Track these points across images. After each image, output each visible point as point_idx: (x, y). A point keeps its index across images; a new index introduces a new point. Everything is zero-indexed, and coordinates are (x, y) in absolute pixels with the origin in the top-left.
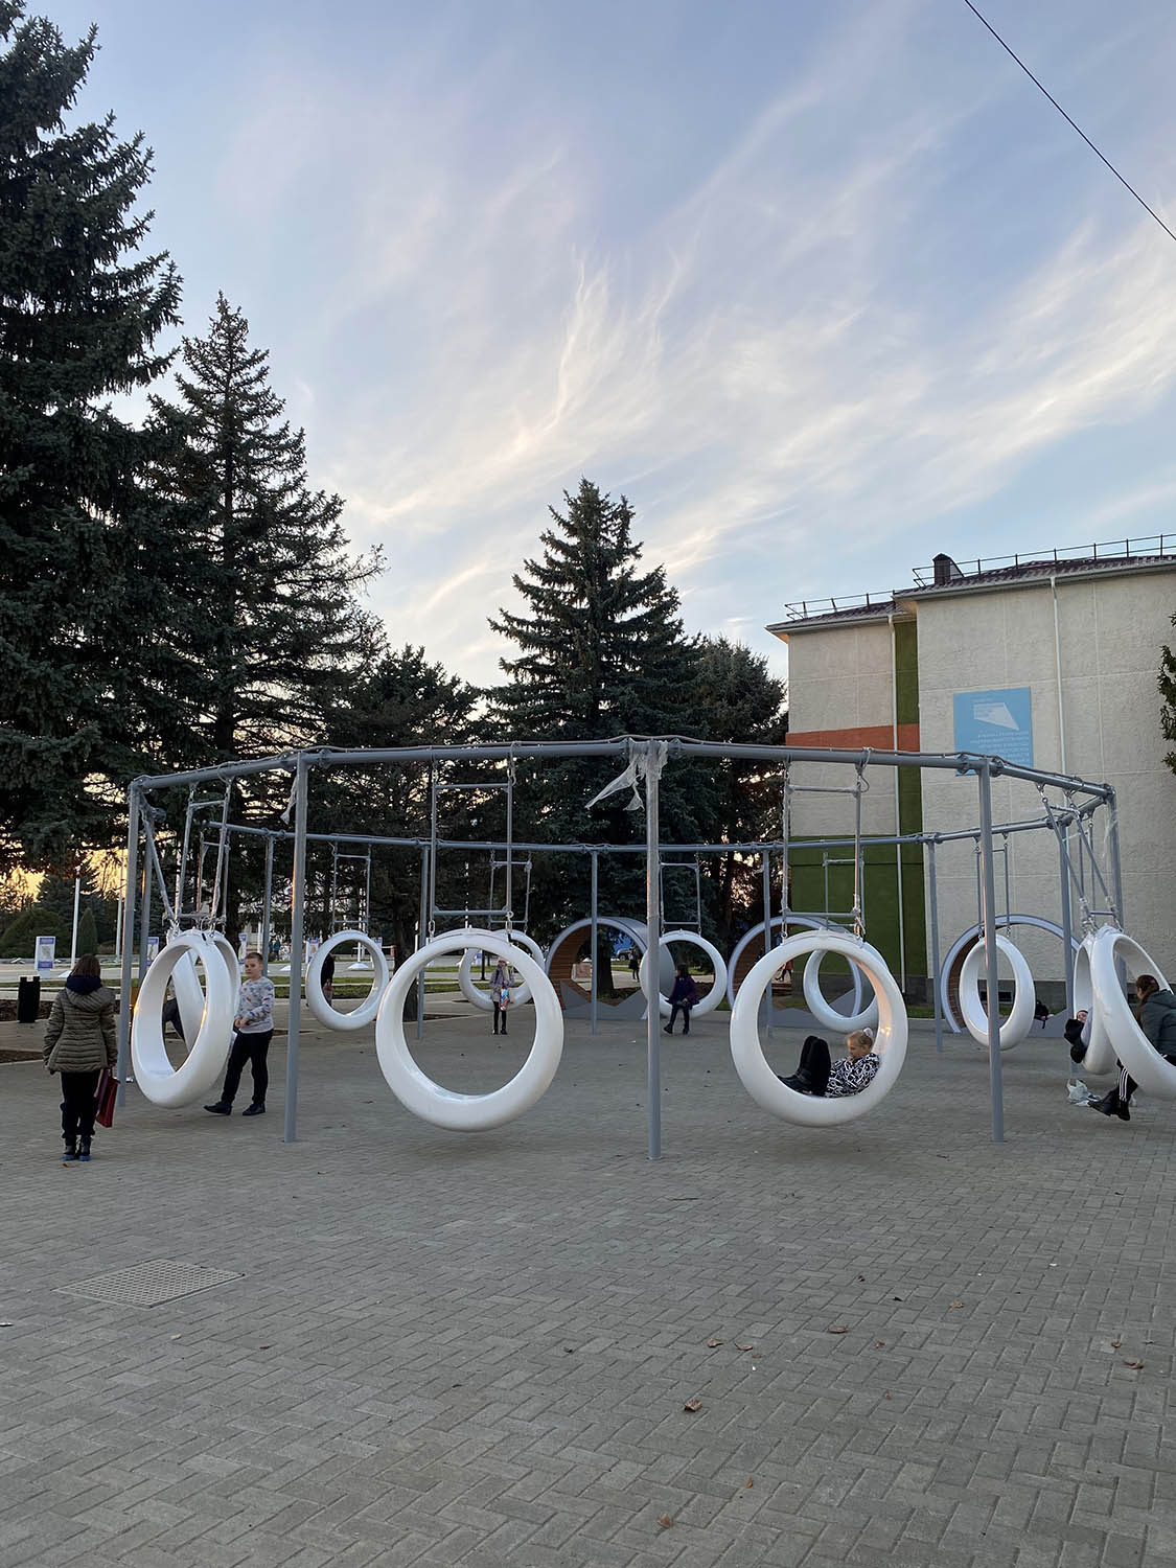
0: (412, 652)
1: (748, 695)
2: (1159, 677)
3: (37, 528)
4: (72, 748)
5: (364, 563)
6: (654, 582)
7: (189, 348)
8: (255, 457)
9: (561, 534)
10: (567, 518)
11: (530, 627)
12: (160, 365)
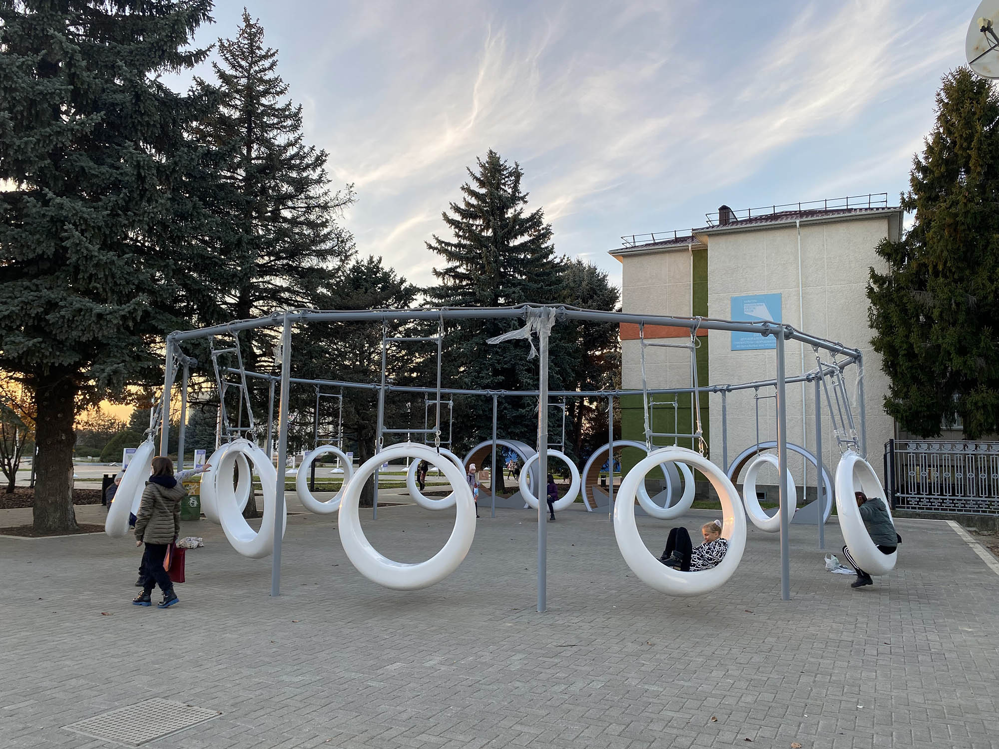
0: (374, 260)
1: (595, 297)
2: (866, 288)
3: (109, 160)
4: (129, 312)
5: (341, 196)
6: (535, 220)
7: (222, 45)
8: (268, 122)
9: (475, 186)
10: (479, 176)
11: (453, 248)
12: (200, 55)
